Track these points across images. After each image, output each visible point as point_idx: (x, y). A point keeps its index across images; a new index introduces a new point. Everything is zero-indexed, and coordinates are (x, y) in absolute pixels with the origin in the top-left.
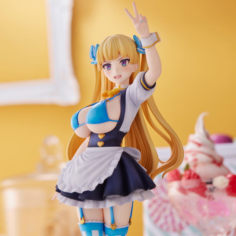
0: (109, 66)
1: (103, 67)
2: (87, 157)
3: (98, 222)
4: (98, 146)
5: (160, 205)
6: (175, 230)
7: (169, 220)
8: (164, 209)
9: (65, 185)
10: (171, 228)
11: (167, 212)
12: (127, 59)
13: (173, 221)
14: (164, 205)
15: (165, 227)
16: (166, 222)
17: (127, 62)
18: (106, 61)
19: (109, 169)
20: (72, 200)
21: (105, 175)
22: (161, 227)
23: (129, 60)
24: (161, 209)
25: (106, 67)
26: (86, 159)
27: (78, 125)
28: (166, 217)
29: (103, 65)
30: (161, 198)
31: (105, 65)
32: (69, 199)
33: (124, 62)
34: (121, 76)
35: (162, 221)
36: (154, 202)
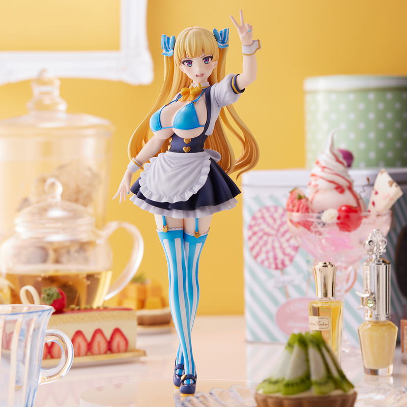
0: (190, 62)
1: (183, 63)
2: (173, 164)
3: (177, 229)
4: (184, 152)
5: (261, 238)
6: (277, 268)
7: (271, 255)
8: (265, 244)
9: (152, 193)
10: (273, 266)
11: (269, 247)
12: (210, 57)
13: (275, 259)
14: (265, 238)
15: (266, 263)
16: (268, 258)
17: (210, 59)
18: (187, 57)
19: (201, 177)
20: (157, 208)
21: (197, 184)
22: (262, 262)
23: (212, 57)
24: (261, 243)
25: (186, 63)
26: (172, 165)
27: (161, 127)
28: (267, 252)
29: (182, 61)
30: (262, 230)
31: (185, 61)
32: (153, 206)
33: (206, 59)
34: (203, 74)
35: (263, 256)
36: (255, 233)
